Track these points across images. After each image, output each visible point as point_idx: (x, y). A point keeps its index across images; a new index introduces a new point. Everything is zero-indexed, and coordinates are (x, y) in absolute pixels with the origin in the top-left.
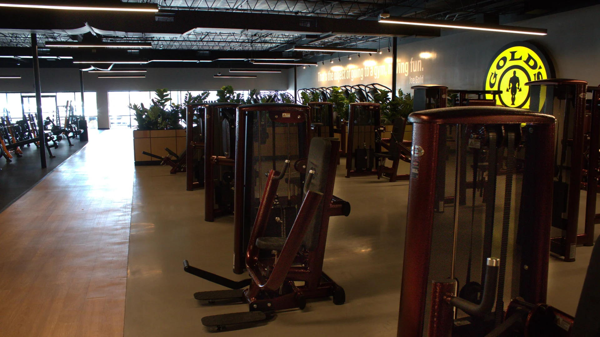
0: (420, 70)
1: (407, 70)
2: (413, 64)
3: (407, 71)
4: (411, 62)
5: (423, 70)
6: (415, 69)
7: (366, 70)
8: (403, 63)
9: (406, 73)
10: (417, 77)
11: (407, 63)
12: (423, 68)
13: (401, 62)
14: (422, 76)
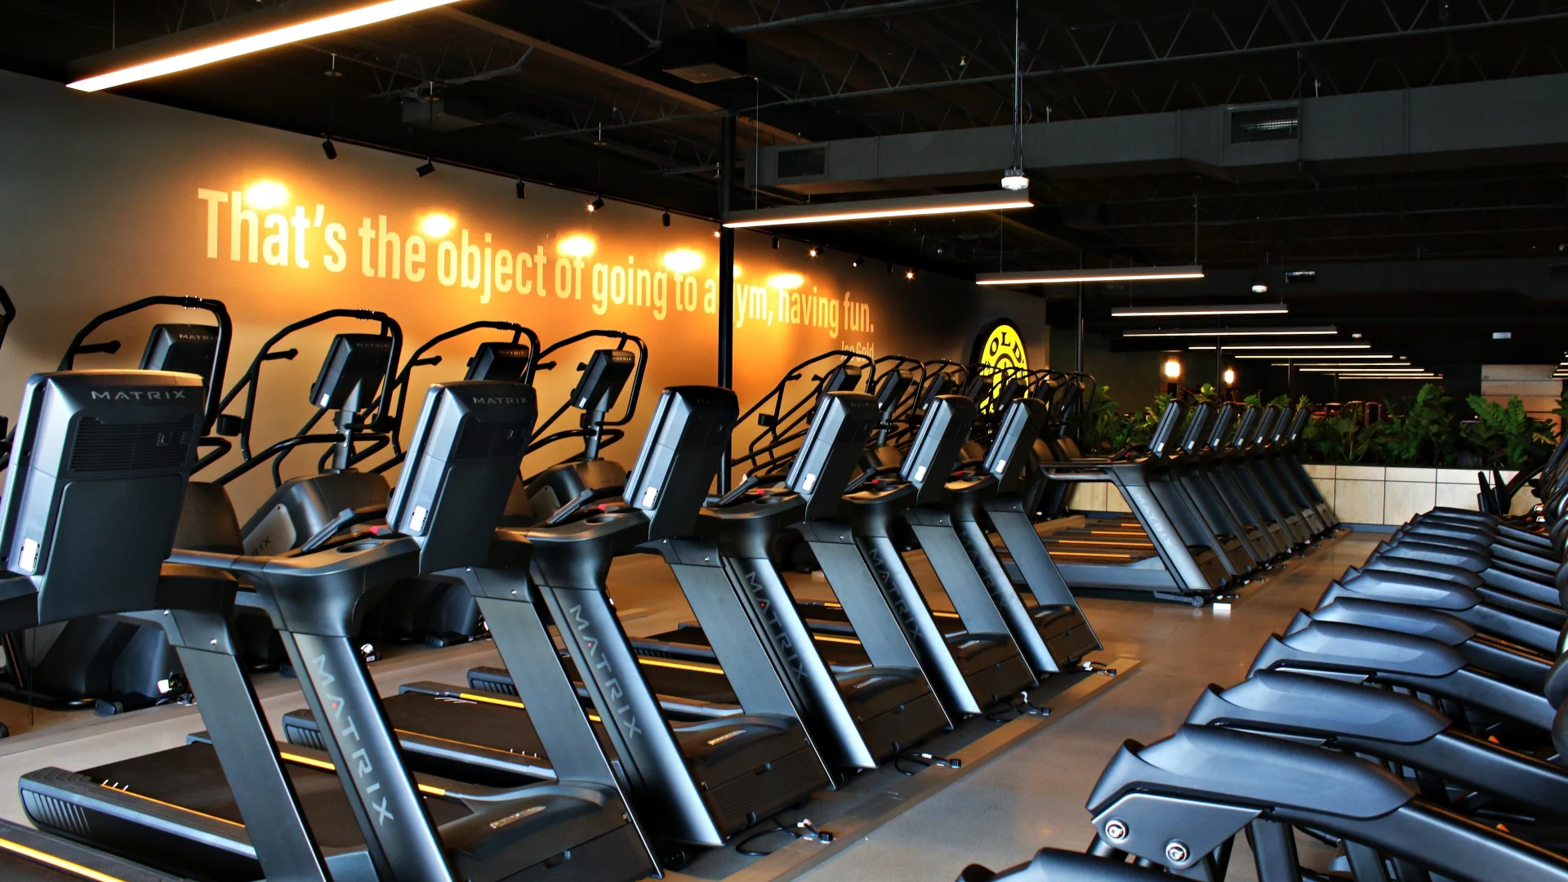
0: (868, 330)
1: (834, 320)
2: (849, 309)
3: (835, 324)
4: (846, 304)
5: (872, 331)
6: (855, 324)
7: (683, 284)
8: (823, 300)
9: (834, 329)
10: (859, 344)
11: (835, 302)
12: (872, 326)
13: (818, 295)
14: (870, 346)
